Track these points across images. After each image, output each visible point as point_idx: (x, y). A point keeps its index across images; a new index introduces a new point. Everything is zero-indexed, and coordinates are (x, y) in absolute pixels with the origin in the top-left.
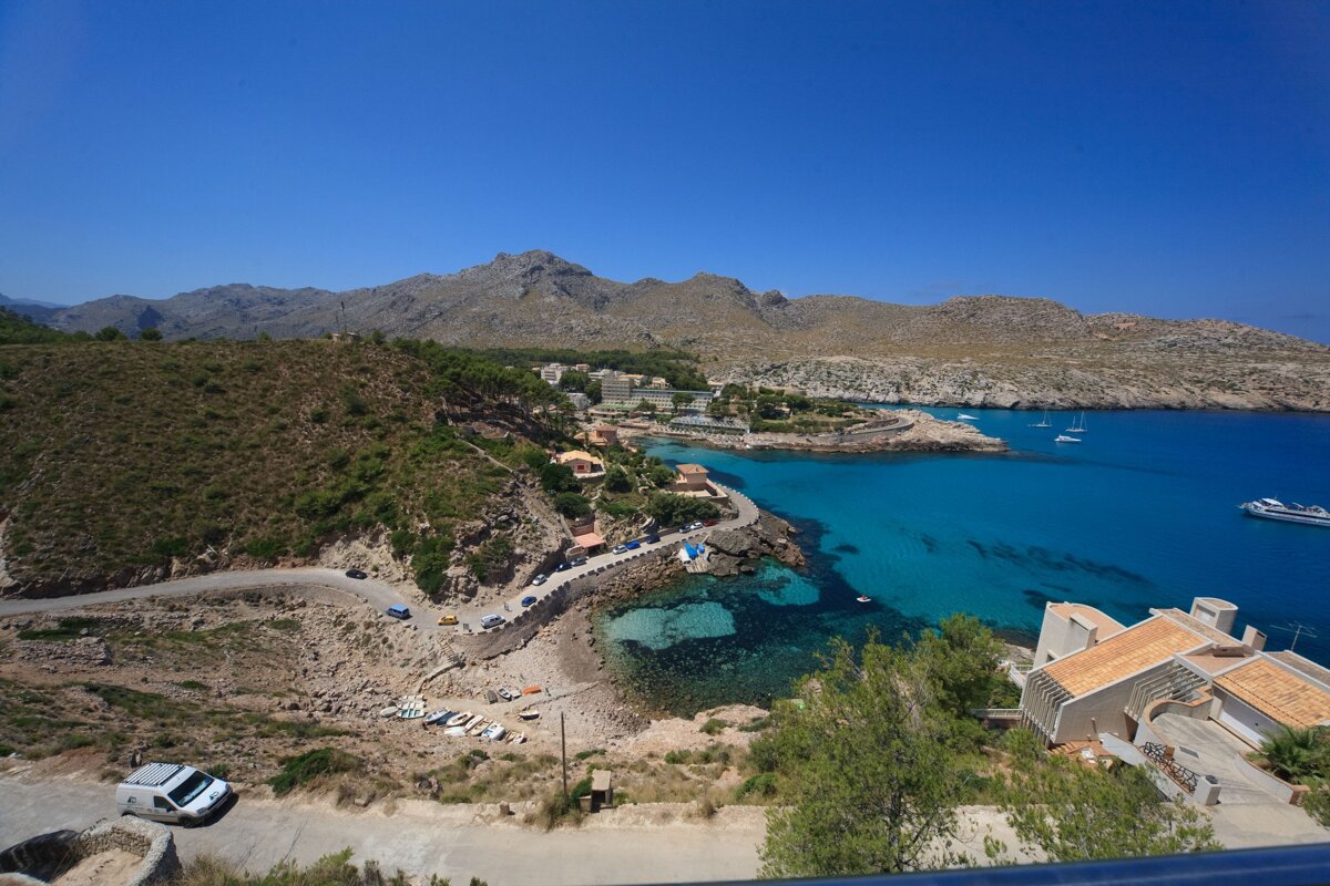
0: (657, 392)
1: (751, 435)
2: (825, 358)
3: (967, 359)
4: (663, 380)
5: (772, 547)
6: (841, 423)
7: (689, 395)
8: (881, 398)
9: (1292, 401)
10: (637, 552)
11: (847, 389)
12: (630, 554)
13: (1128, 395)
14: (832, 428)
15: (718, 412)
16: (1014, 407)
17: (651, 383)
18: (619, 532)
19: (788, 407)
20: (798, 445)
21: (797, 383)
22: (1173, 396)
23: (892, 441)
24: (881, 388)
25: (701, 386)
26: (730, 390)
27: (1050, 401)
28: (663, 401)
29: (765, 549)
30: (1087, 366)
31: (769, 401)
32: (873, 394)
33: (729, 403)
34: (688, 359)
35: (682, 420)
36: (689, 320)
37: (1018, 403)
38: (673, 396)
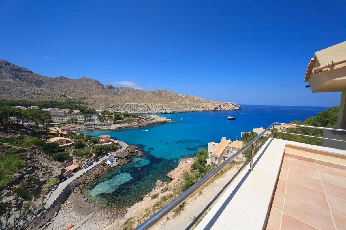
0: (76, 114)
1: (114, 125)
2: (128, 103)
3: (160, 103)
4: (78, 111)
5: (134, 153)
6: (138, 119)
7: (90, 115)
8: (144, 113)
9: (206, 109)
10: (93, 166)
11: (136, 111)
12: (90, 167)
13: (187, 109)
14: (136, 121)
15: (102, 119)
16: (170, 113)
17: (73, 112)
18: (84, 161)
19: (123, 116)
20: (128, 126)
21: (122, 110)
22: (193, 109)
23: (151, 122)
24: (143, 110)
25: (94, 112)
26: (104, 113)
27: (176, 111)
28: (80, 117)
29: (132, 154)
30: (180, 104)
31: (117, 115)
32: (142, 112)
33: (104, 117)
34: (83, 104)
35: (89, 123)
36: (81, 92)
37: (171, 112)
38: (84, 115)
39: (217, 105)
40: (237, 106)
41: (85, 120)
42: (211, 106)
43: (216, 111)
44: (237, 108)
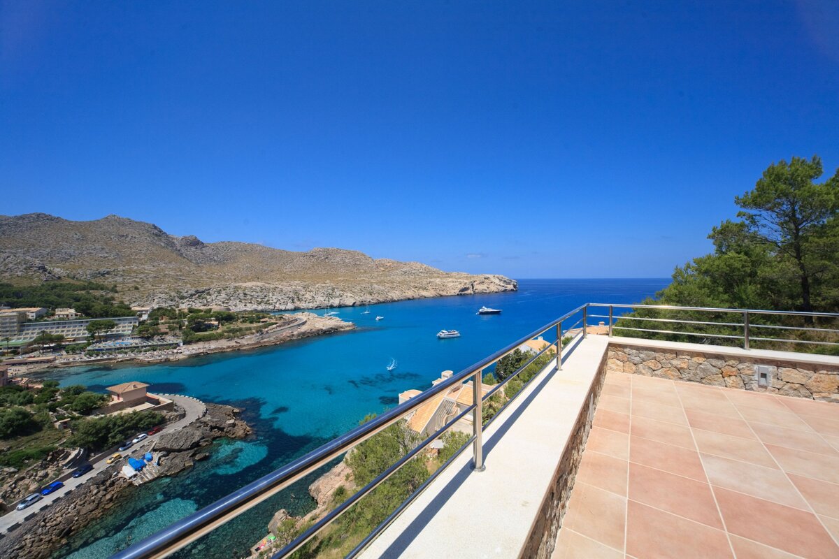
0: (64, 322)
1: (185, 346)
2: (240, 284)
3: (328, 281)
4: (72, 311)
5: (221, 429)
6: (260, 327)
7: (109, 321)
8: (283, 307)
9: (442, 293)
10: (60, 493)
11: (260, 304)
12: (48, 500)
13: (395, 295)
14: (254, 331)
15: (147, 332)
16: (354, 305)
17: (53, 315)
18: (27, 481)
19: (216, 320)
20: (229, 347)
21: (220, 303)
22: (410, 294)
23: (295, 333)
24: (282, 301)
25: (125, 312)
26: (156, 314)
27: (368, 300)
28: (73, 331)
29: (216, 433)
30: (379, 283)
31: (198, 318)
32: (277, 305)
33: (158, 324)
34: (102, 289)
35: (102, 345)
36: (100, 255)
37: (355, 303)
38: (87, 324)
39: (466, 281)
40: (509, 284)
41: (93, 337)
42: (452, 284)
43: (465, 295)
44: (510, 287)
